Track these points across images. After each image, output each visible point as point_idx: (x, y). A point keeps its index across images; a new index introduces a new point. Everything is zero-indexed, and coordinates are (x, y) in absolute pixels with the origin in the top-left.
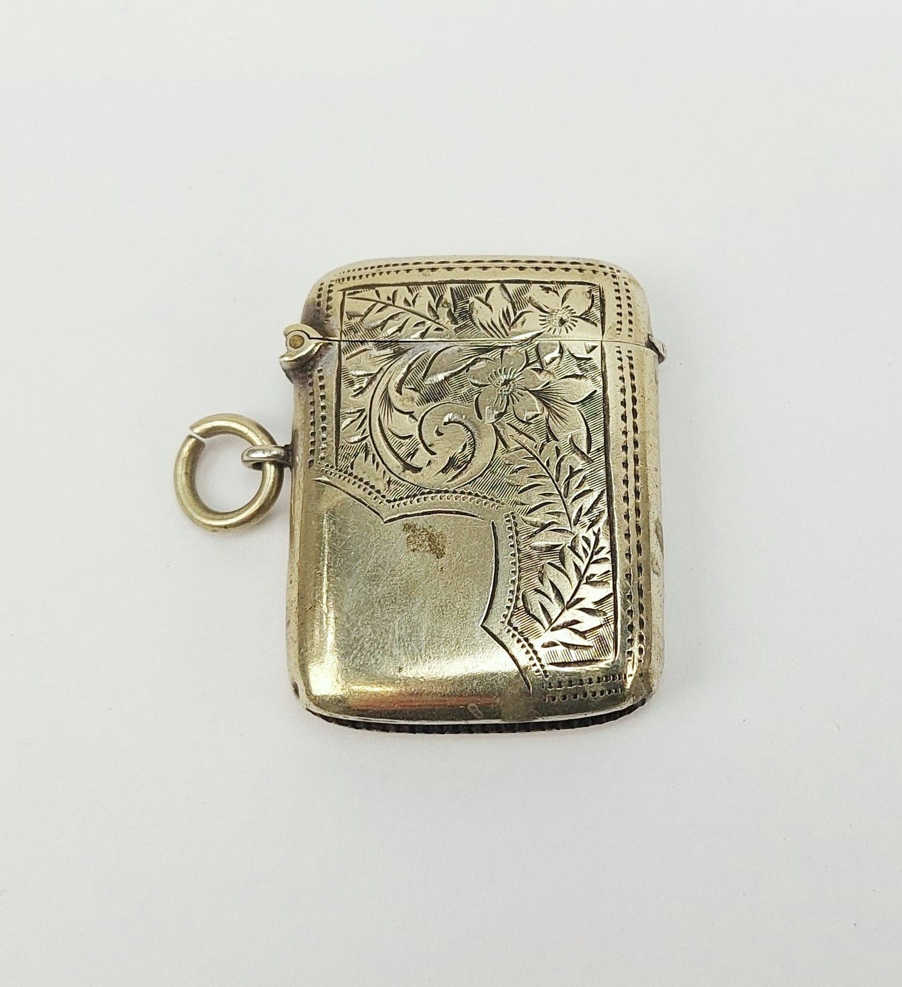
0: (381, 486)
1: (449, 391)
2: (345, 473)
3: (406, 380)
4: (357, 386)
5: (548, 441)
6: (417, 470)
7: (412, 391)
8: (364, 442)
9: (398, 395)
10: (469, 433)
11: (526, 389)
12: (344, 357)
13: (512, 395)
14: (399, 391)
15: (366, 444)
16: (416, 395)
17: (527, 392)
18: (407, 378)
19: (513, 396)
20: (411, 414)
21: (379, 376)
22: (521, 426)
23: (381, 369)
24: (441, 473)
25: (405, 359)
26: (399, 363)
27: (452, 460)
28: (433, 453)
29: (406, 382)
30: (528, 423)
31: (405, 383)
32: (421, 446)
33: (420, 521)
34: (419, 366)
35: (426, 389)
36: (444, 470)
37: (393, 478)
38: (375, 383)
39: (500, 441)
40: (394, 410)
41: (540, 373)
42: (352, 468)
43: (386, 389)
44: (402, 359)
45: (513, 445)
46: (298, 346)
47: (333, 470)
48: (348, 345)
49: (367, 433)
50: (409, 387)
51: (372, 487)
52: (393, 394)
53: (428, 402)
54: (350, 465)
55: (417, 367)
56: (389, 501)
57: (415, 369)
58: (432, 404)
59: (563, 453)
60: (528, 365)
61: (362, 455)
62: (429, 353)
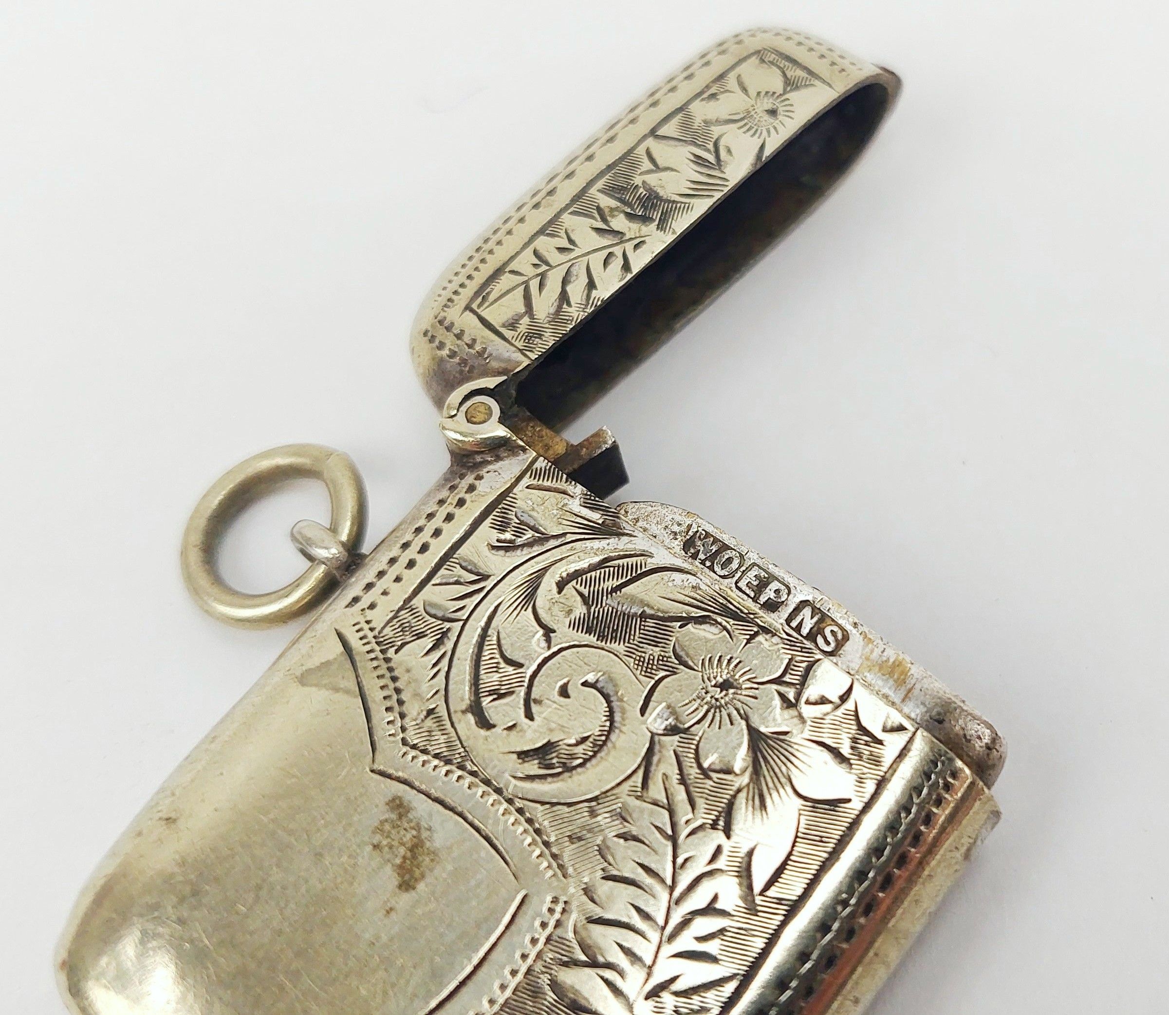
0: (414, 709)
1: (632, 637)
2: (381, 651)
3: (584, 577)
4: (508, 536)
5: (714, 826)
6: (485, 723)
7: (579, 598)
8: (447, 625)
9: (555, 589)
10: (608, 724)
11: (746, 718)
12: (526, 481)
13: (718, 710)
14: (561, 586)
15: (449, 630)
16: (580, 610)
17: (743, 723)
18: (589, 575)
19: (718, 714)
20: (548, 632)
21: (552, 543)
22: (693, 772)
23: (564, 534)
24: (515, 756)
25: (608, 545)
26: (596, 544)
27: (549, 747)
28: (529, 716)
29: (582, 579)
30: (705, 773)
31: (580, 579)
32: (522, 692)
33: (421, 806)
34: (621, 569)
35: (601, 610)
36: (523, 755)
37: (442, 711)
38: (537, 549)
39: (640, 773)
40: (530, 609)
41: (788, 707)
42: (397, 652)
43: (545, 570)
44: (608, 541)
45: (656, 791)
46: (474, 420)
47: (370, 635)
48: (548, 468)
49: (464, 614)
50: (582, 589)
51: (401, 702)
52: (549, 583)
53: (589, 631)
54: (399, 643)
55: (616, 568)
56: (404, 742)
57: (612, 569)
58: (592, 639)
59: (721, 863)
60: (778, 681)
61: (427, 642)
62: (649, 560)
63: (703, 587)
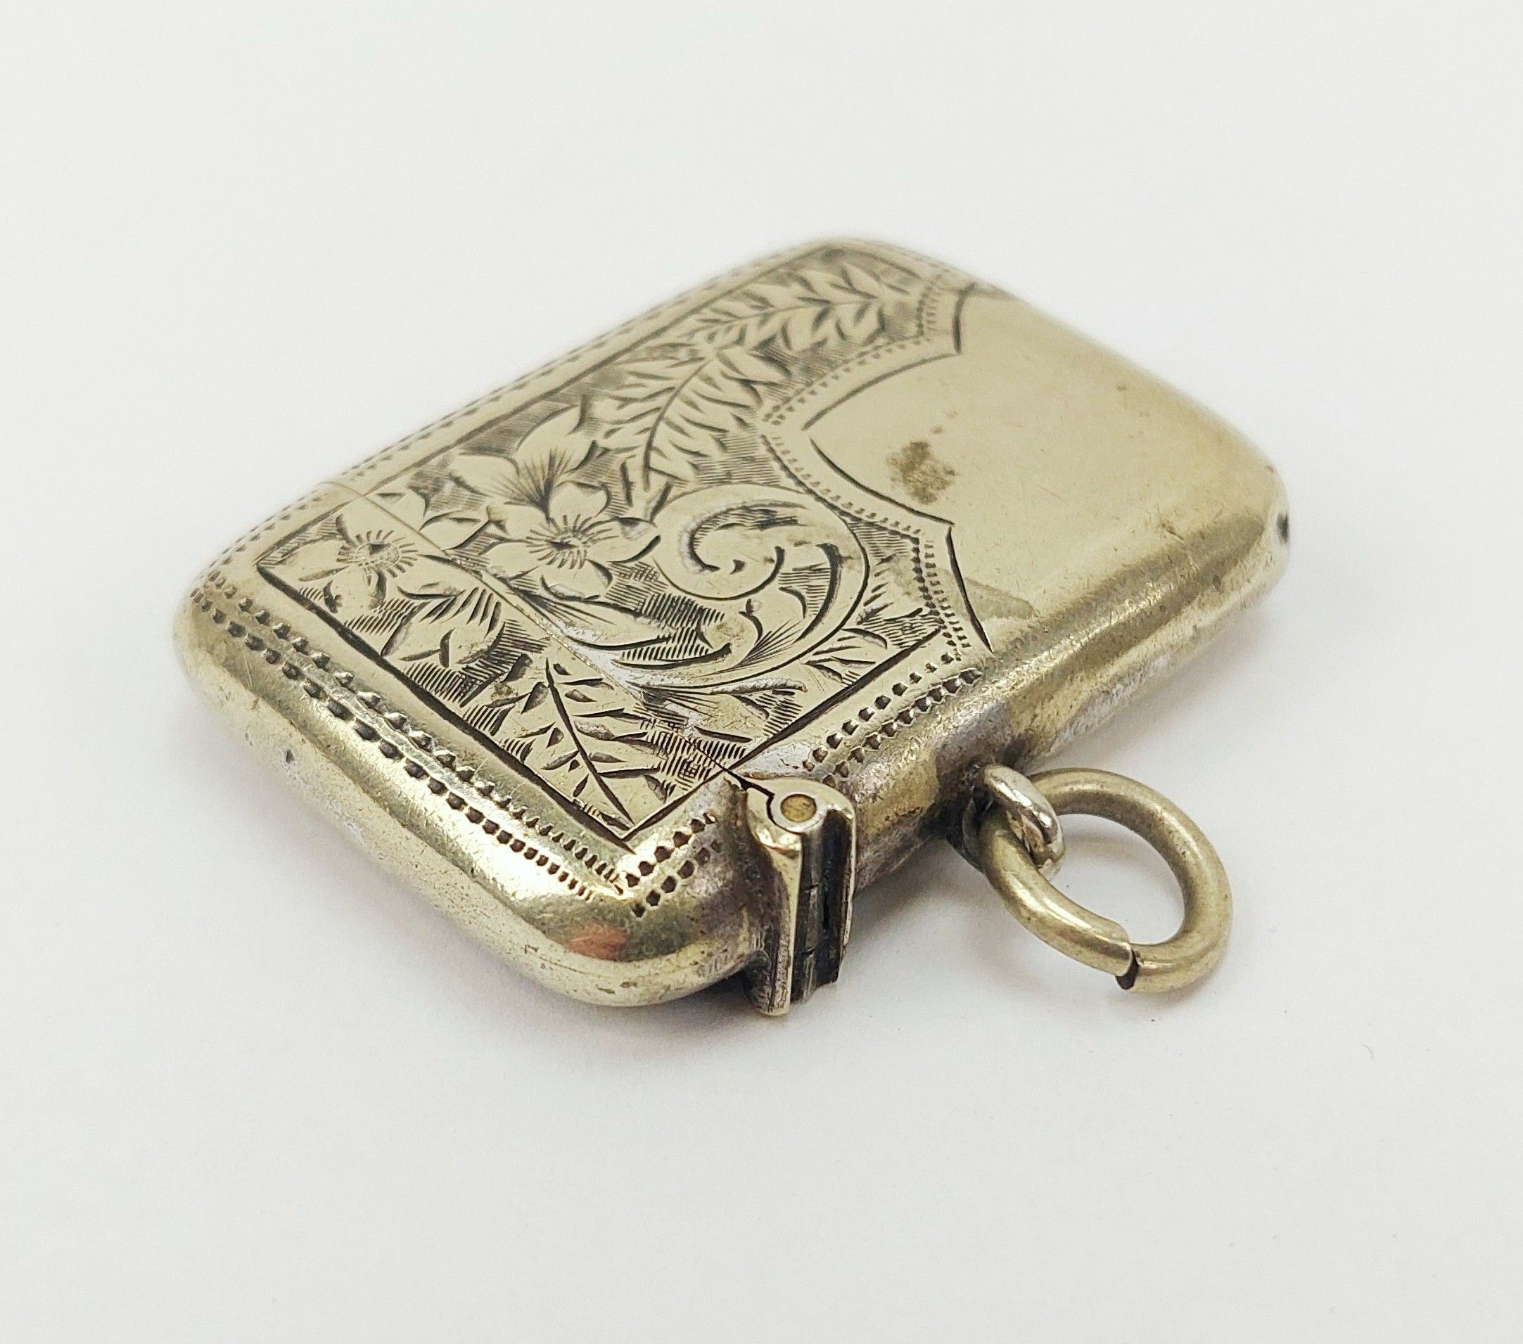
0: (907, 565)
1: (655, 598)
2: (938, 614)
3: (698, 655)
4: (781, 698)
5: (606, 451)
6: (830, 550)
7: (707, 637)
8: (862, 627)
9: (733, 648)
10: (697, 536)
11: (548, 519)
12: (749, 747)
13: (577, 529)
14: (726, 650)
15: (859, 623)
16: (708, 629)
17: (552, 515)
18: (692, 656)
19: (578, 525)
20: (748, 613)
21: (731, 687)
22: (618, 489)
23: (712, 694)
24: (799, 522)
25: (662, 680)
26: (677, 682)
27: (763, 526)
28: (780, 552)
29: (701, 653)
30: (604, 487)
31: (703, 654)
32: (784, 570)
33: (902, 495)
34: (653, 656)
35: (684, 625)
36: (792, 521)
37: (873, 561)
38: (749, 684)
39: (670, 496)
40: (764, 634)
41: (500, 521)
42: (920, 610)
43: (741, 665)
44: (663, 683)
45: (658, 482)
46: (806, 801)
47: (950, 630)
48: (721, 757)
49: (841, 634)
50: (702, 644)
51: (918, 570)
52: (740, 652)
53: (702, 610)
54: (917, 617)
55: (658, 657)
56: (916, 541)
57: (664, 657)
58: (700, 603)
59: (608, 427)
60: (502, 540)
61: (885, 614)
62: (618, 658)
63: (561, 624)
